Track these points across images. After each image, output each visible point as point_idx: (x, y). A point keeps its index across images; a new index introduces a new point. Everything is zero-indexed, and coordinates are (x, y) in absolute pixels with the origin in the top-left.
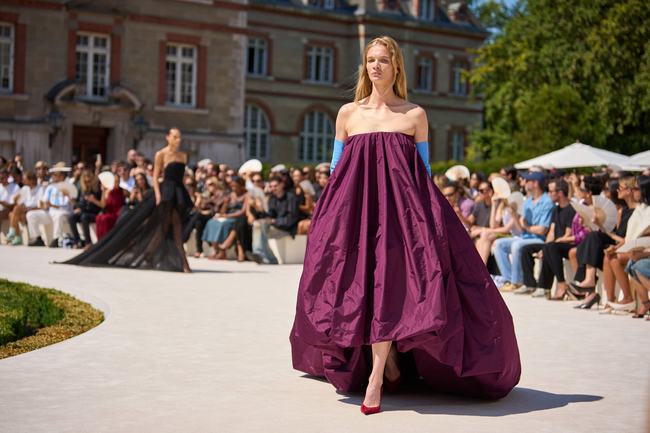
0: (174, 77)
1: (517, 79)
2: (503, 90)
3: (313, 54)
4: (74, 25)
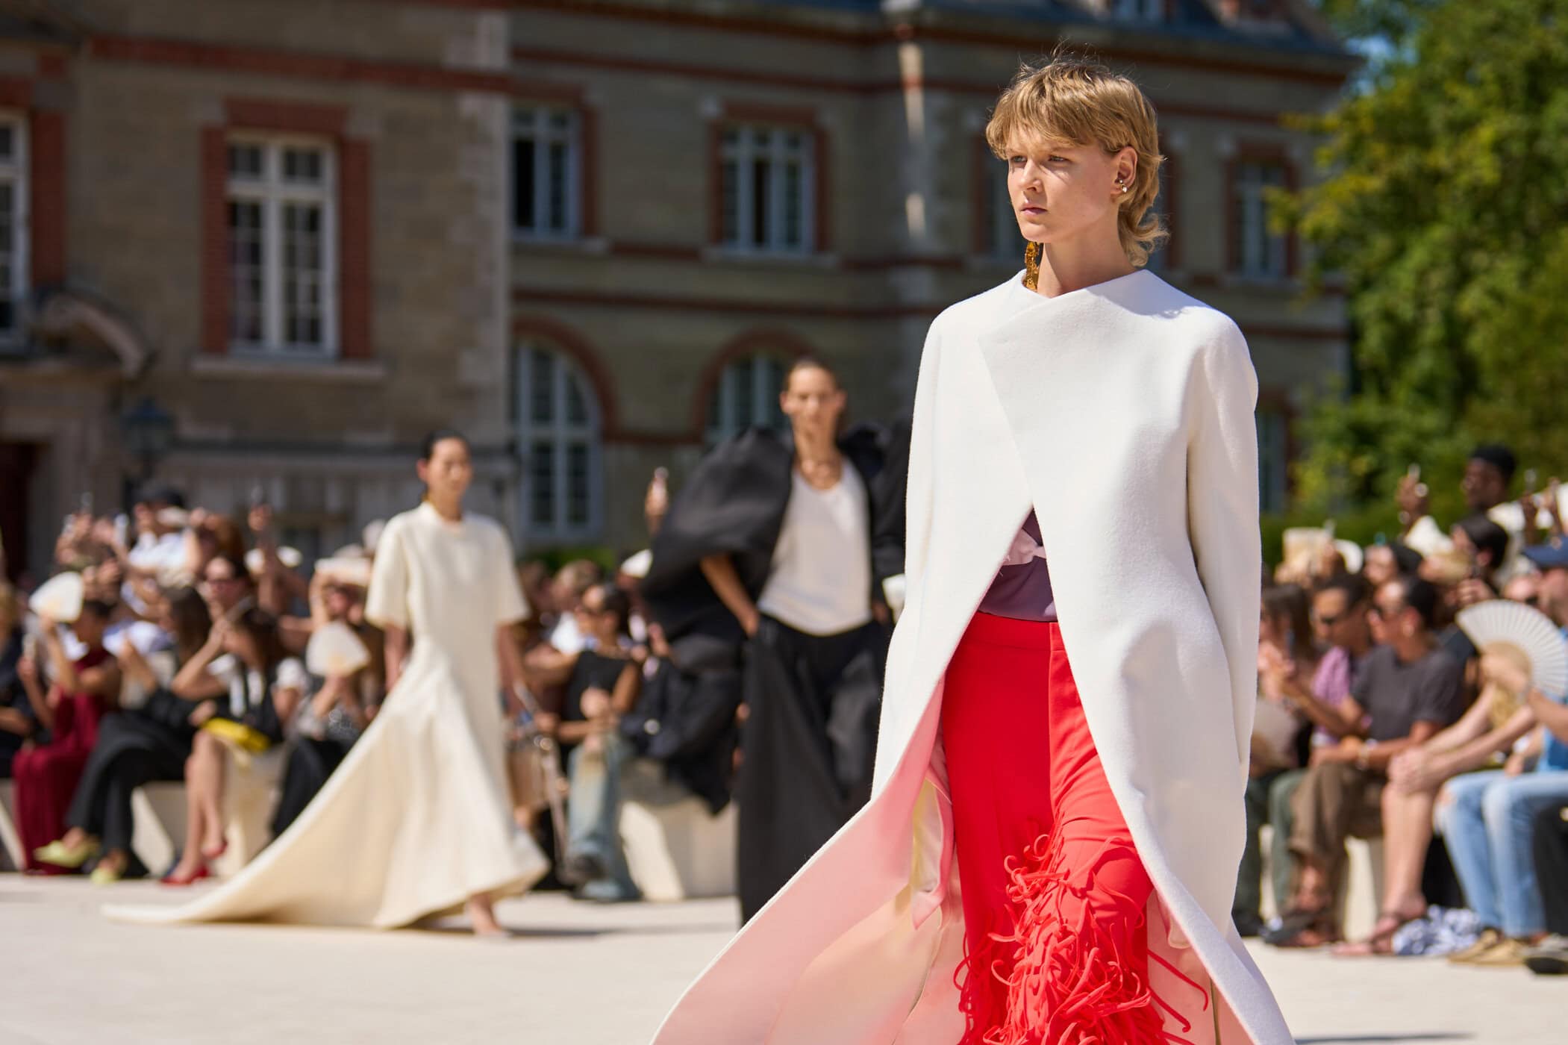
0: (255, 253)
1: (1464, 216)
2: (1418, 255)
3: (743, 152)
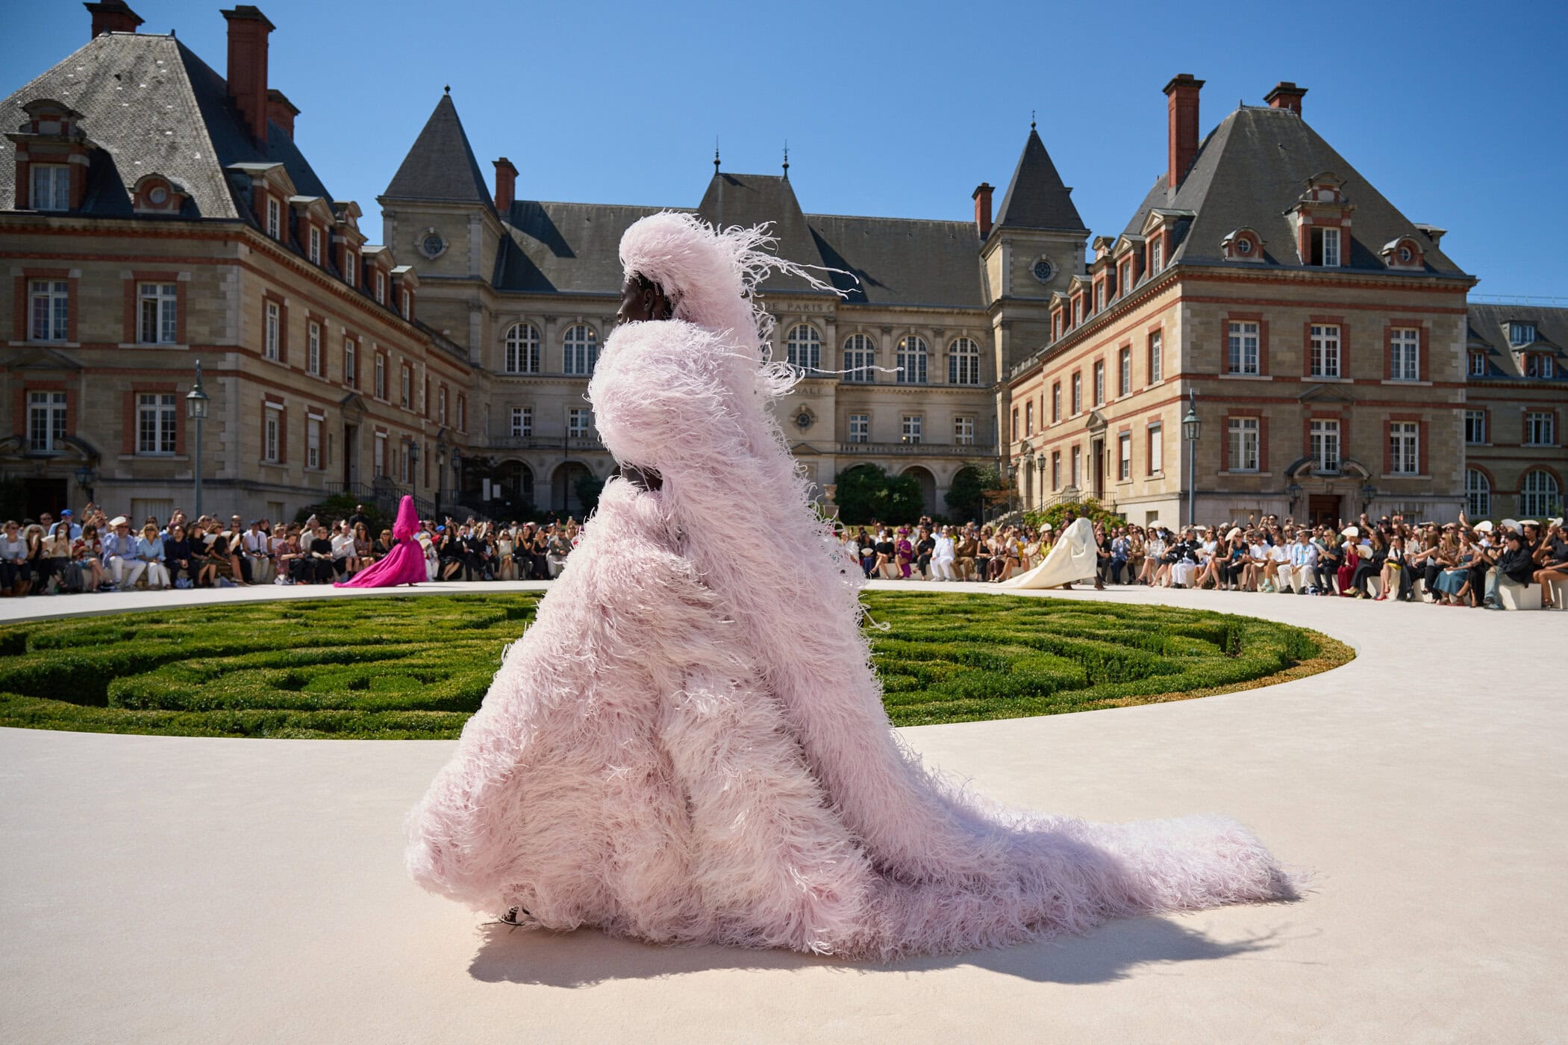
0: (1398, 450)
3: (1533, 419)
4: (1308, 414)
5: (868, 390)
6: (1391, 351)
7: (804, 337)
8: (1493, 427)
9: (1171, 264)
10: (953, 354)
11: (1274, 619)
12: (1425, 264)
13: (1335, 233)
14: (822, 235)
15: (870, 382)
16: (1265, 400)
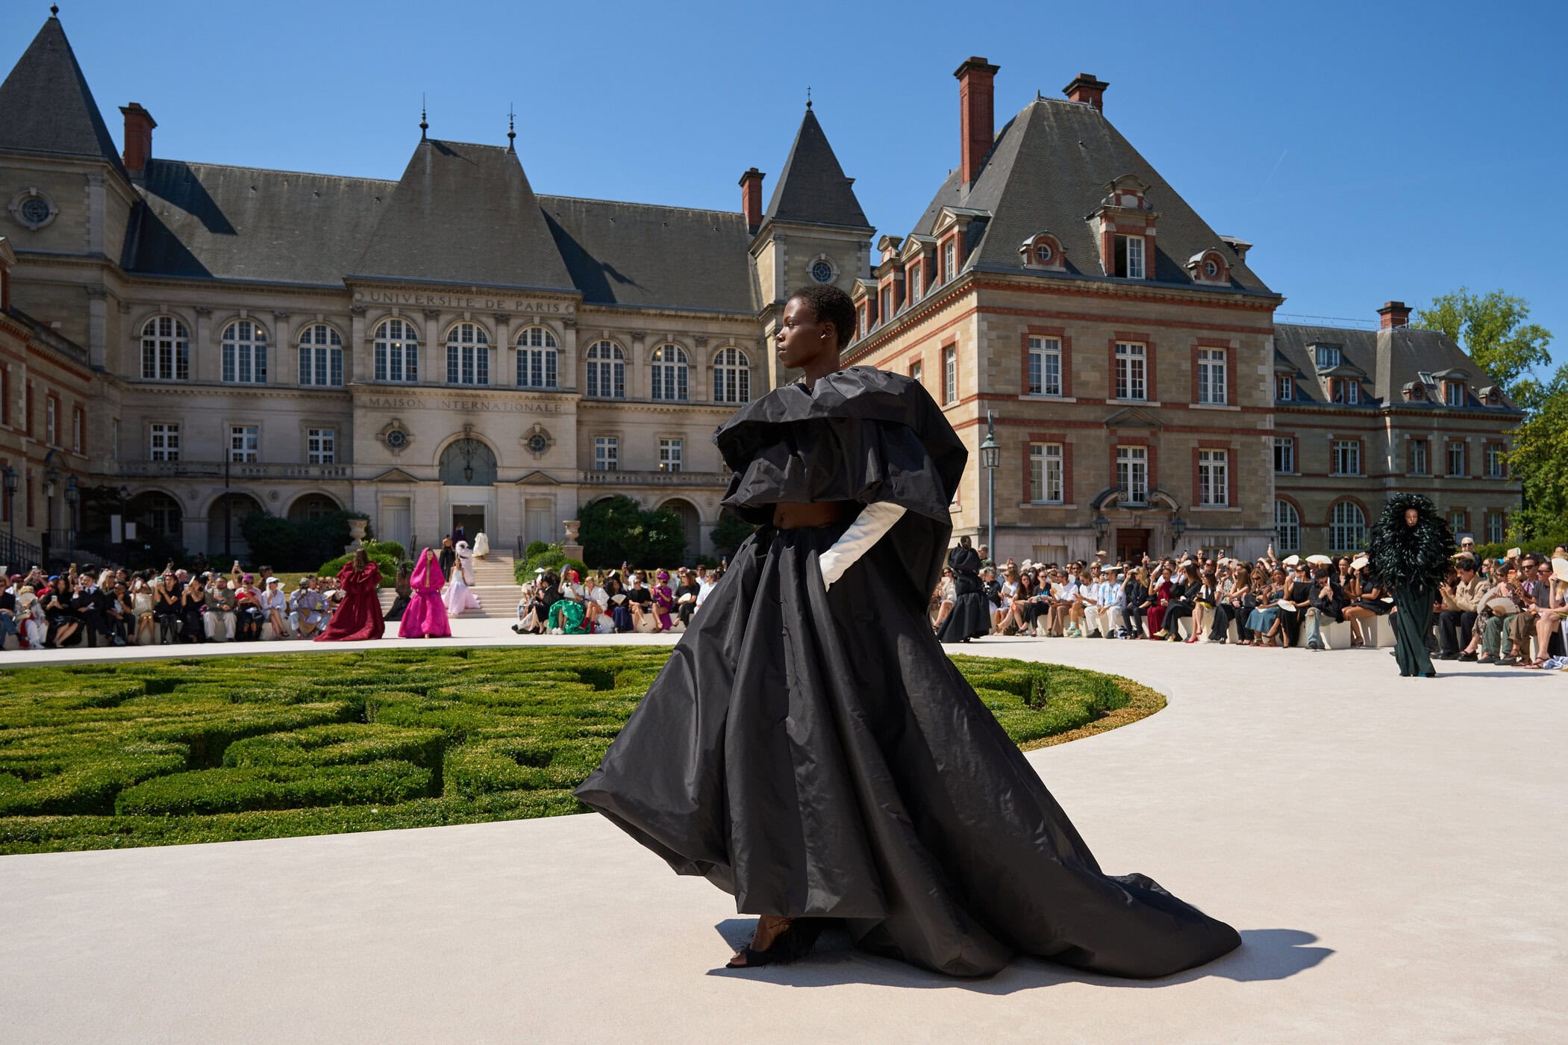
0: (1207, 480)
3: (1340, 448)
4: (1114, 440)
5: (617, 408)
6: (1198, 372)
7: (537, 342)
8: (1301, 456)
9: (965, 270)
10: (718, 367)
11: (1081, 666)
12: (1231, 279)
13: (1139, 242)
14: (558, 221)
15: (619, 398)
16: (1070, 424)
